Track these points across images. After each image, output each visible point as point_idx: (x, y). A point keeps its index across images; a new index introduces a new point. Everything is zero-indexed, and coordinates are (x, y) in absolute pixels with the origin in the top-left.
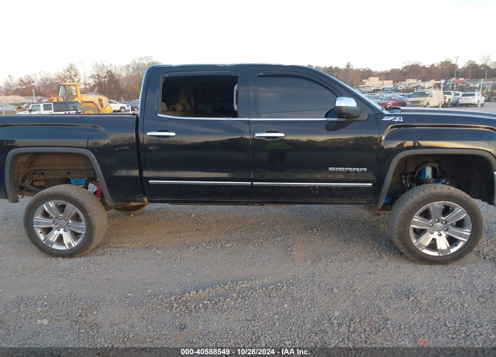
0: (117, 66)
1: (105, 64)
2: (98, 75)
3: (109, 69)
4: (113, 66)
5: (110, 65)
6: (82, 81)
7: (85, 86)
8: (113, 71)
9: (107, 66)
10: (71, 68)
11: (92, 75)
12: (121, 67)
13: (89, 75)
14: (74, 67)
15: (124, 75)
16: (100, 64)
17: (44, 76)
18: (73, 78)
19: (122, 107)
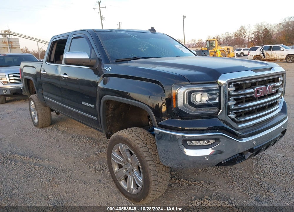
0: (272, 25)
1: (264, 24)
2: (258, 32)
3: (266, 27)
4: (269, 25)
5: (267, 25)
6: (247, 37)
7: (249, 39)
8: (268, 29)
9: (265, 25)
10: (242, 28)
11: (254, 32)
12: (275, 25)
13: (252, 32)
14: (244, 28)
15: (276, 30)
16: (260, 25)
17: (227, 34)
18: (242, 35)
19: (241, 53)
